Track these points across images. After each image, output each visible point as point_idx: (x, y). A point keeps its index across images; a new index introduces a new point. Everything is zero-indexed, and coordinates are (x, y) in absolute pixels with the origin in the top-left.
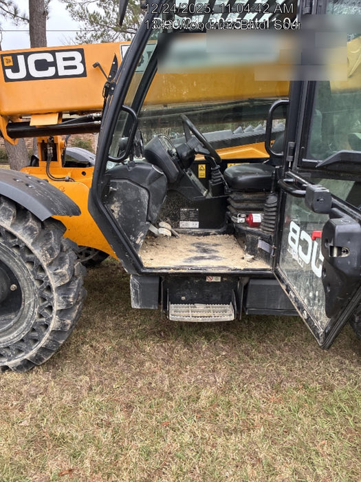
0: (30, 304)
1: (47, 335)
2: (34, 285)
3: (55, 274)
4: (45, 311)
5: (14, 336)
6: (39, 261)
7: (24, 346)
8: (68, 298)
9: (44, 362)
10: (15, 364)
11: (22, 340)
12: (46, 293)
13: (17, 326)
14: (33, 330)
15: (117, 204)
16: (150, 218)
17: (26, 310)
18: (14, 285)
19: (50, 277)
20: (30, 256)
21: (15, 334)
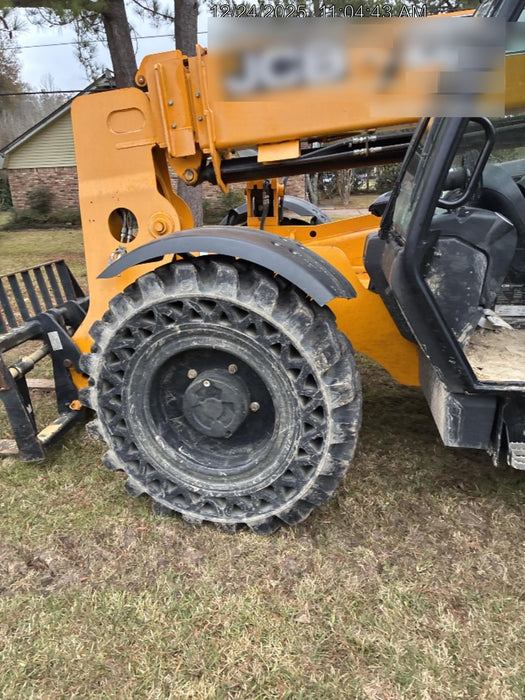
0: (287, 433)
1: (311, 482)
2: (296, 404)
3: (333, 389)
4: (310, 445)
5: (258, 481)
6: (310, 368)
7: (273, 496)
8: (350, 426)
9: (300, 521)
10: (258, 521)
11: (270, 488)
12: (315, 418)
13: (263, 466)
14: (288, 472)
15: (436, 278)
16: (484, 300)
17: (280, 441)
18: (256, 403)
19: (324, 394)
20: (296, 360)
21: (259, 477)
